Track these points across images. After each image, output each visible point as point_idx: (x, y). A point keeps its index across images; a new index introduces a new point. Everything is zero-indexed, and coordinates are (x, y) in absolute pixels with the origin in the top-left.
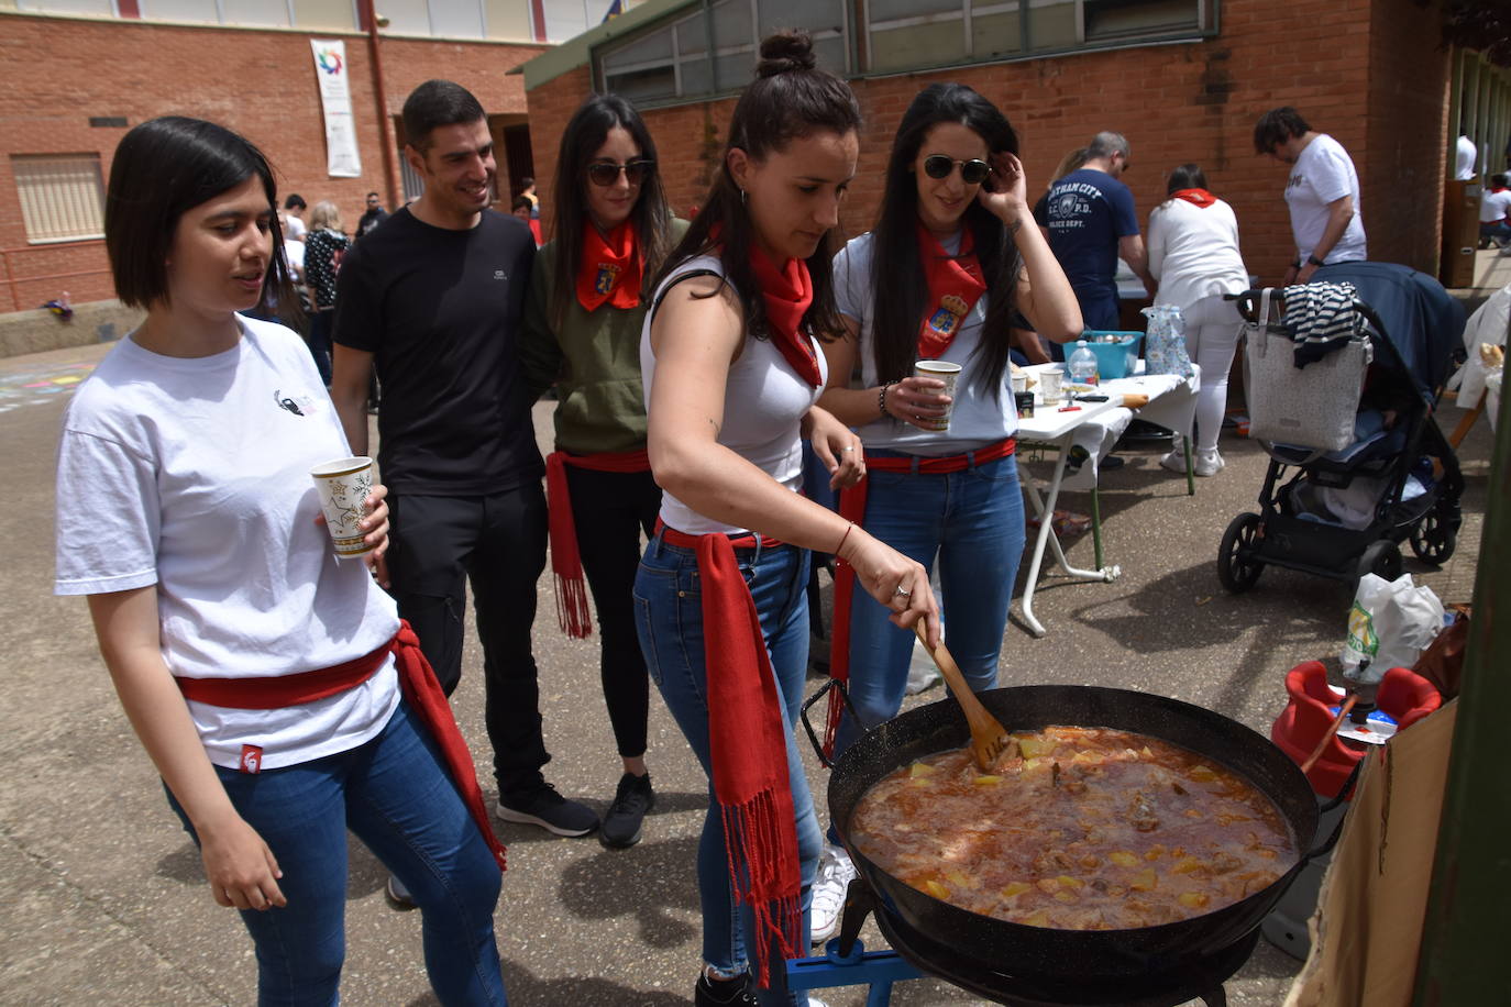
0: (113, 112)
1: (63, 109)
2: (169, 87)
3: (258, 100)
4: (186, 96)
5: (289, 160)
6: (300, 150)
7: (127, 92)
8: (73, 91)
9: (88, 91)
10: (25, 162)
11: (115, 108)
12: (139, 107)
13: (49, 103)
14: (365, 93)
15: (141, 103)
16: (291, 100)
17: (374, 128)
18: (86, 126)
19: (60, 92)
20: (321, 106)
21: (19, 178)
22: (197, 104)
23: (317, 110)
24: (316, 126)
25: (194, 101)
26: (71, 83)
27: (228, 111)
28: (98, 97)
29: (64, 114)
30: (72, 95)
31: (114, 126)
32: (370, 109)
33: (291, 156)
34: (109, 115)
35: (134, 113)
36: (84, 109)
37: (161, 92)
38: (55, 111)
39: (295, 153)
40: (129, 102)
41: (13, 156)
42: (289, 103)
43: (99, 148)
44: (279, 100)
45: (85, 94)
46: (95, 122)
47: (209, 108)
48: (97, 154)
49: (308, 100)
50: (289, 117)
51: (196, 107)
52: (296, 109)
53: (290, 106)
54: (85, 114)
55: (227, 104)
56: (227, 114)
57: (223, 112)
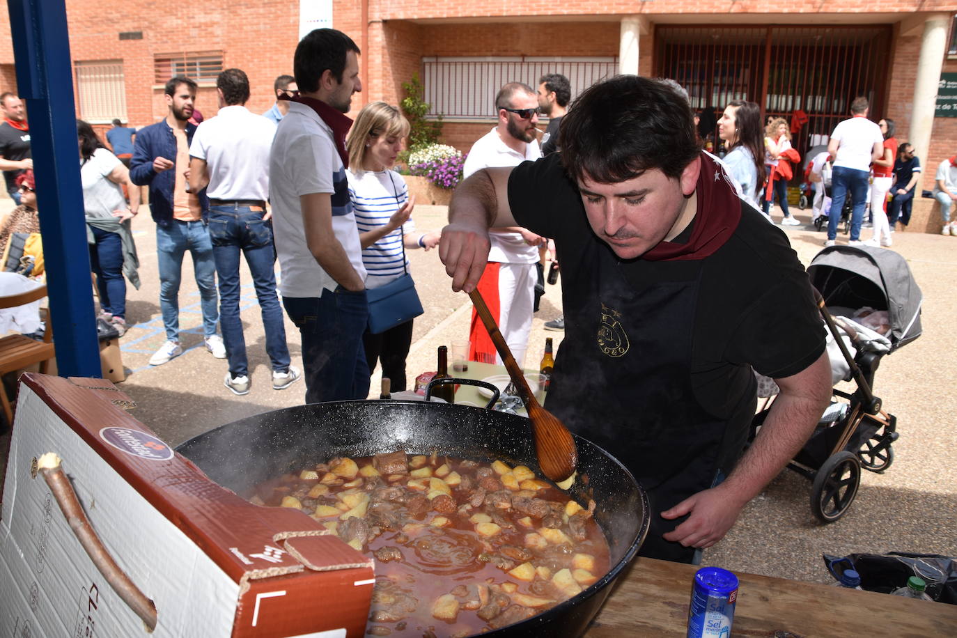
0: (134, 28)
1: (105, 27)
2: (173, 5)
3: (243, 11)
4: (185, 11)
5: (265, 67)
6: (275, 57)
7: (145, 11)
8: (111, 13)
9: (120, 12)
11: (136, 24)
12: (152, 23)
13: (96, 24)
15: (153, 20)
16: (273, 9)
18: (117, 39)
19: (104, 15)
22: (193, 18)
25: (191, 15)
26: (111, 8)
27: (217, 23)
28: (124, 17)
29: (104, 31)
30: (110, 16)
31: (133, 39)
33: (268, 62)
34: (132, 30)
35: (149, 28)
36: (117, 26)
37: (168, 10)
38: (100, 29)
39: (271, 59)
40: (145, 19)
42: (270, 13)
43: (123, 55)
44: (261, 11)
45: (118, 15)
46: (124, 36)
47: (203, 21)
48: (121, 60)
49: (289, 9)
50: (268, 27)
51: (192, 21)
52: (278, 17)
53: (271, 16)
54: (118, 30)
55: (216, 17)
56: (216, 26)
57: (212, 24)
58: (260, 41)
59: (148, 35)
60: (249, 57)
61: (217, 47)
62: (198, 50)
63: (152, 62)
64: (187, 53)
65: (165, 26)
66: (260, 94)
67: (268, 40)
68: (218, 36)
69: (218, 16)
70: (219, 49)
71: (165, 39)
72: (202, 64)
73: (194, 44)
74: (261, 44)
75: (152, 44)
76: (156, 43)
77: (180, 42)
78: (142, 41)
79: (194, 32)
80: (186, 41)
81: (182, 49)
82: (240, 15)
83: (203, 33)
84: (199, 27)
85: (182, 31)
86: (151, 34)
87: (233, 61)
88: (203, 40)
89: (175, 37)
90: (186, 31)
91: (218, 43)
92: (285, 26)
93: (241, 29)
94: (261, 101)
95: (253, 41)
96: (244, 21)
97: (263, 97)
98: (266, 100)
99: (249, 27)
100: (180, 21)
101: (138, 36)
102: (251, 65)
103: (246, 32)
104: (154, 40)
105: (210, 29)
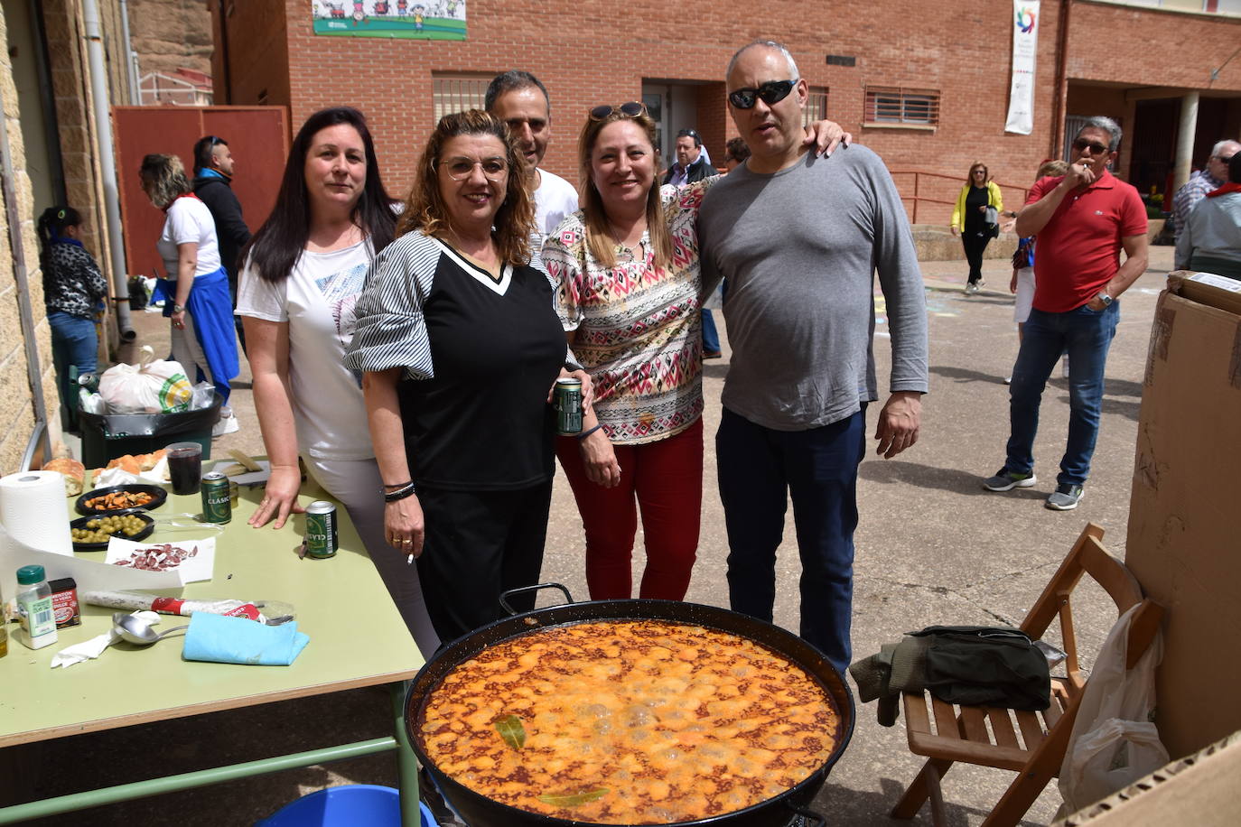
0: (846, 52)
1: (808, 45)
2: (892, 32)
3: (960, 51)
4: (904, 42)
5: (976, 113)
6: (985, 104)
7: (859, 34)
8: (820, 30)
9: (830, 31)
11: (848, 48)
12: (866, 49)
13: (799, 40)
14: (1048, 54)
15: (869, 46)
16: (987, 54)
17: (1050, 89)
18: (823, 62)
19: (809, 30)
20: (1011, 63)
22: (912, 50)
23: (1007, 66)
24: (1004, 82)
25: (910, 47)
26: (819, 23)
27: (935, 60)
28: (837, 37)
29: (809, 50)
30: (818, 33)
31: (843, 64)
32: (1050, 70)
33: (978, 108)
34: (842, 55)
35: (863, 54)
36: (824, 47)
37: (885, 36)
38: (802, 47)
39: (981, 105)
40: (859, 44)
42: (984, 58)
43: (829, 84)
44: (977, 54)
45: (828, 33)
46: (830, 60)
47: (921, 55)
48: (826, 89)
49: (1000, 56)
50: (982, 71)
51: (911, 53)
52: (989, 63)
53: (985, 60)
54: (824, 52)
55: (935, 53)
56: (934, 63)
57: (930, 61)
58: (973, 85)
59: (861, 62)
60: (962, 101)
61: (934, 87)
62: (914, 87)
63: (861, 93)
64: (905, 89)
65: (881, 54)
66: (969, 140)
67: (980, 86)
68: (935, 75)
69: (937, 52)
70: (935, 88)
71: (879, 69)
72: (906, 102)
73: (910, 80)
74: (974, 88)
75: (864, 73)
76: (869, 73)
77: (896, 76)
78: (854, 69)
79: (911, 67)
80: (903, 76)
81: (897, 84)
82: (957, 55)
83: (920, 69)
84: (917, 62)
85: (899, 64)
86: (865, 62)
87: (947, 103)
88: (920, 77)
89: (891, 70)
90: (904, 65)
91: (934, 82)
92: (996, 73)
93: (958, 70)
94: (969, 147)
95: (967, 85)
96: (961, 62)
97: (971, 144)
98: (974, 147)
99: (965, 69)
100: (897, 52)
101: (849, 61)
102: (964, 108)
103: (962, 74)
104: (866, 70)
105: (928, 66)
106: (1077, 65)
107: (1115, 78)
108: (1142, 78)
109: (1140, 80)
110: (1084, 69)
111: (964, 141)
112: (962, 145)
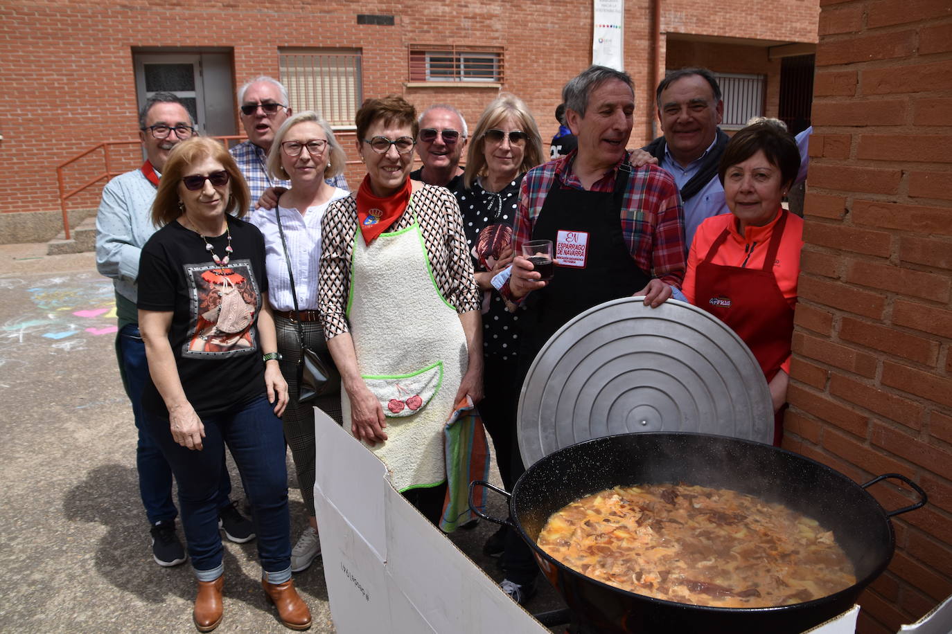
0: (382, 11)
1: (334, 5)
3: (528, 6)
5: (552, 69)
6: (563, 59)
10: (291, 55)
11: (384, 7)
12: (406, 7)
13: (323, 0)
14: (640, 8)
15: (410, 4)
16: (562, 8)
17: (644, 44)
18: (354, 22)
20: (592, 18)
21: (283, 69)
22: (466, 6)
23: (589, 21)
24: (586, 37)
25: (463, 3)
27: (496, 16)
29: (335, 10)
31: (379, 23)
32: (643, 24)
34: (377, 13)
35: (404, 12)
36: (354, 6)
38: (326, 8)
39: (558, 61)
40: (398, 1)
41: (281, 48)
42: (558, 12)
43: (362, 44)
44: (549, 8)
46: (361, 19)
47: (478, 11)
48: (360, 50)
49: (579, 10)
50: (557, 26)
51: (464, 10)
52: (567, 17)
53: (560, 15)
54: (354, 11)
55: (496, 8)
56: (494, 18)
57: (491, 17)
58: (547, 41)
59: (401, 20)
60: (533, 57)
61: (496, 43)
62: (471, 44)
63: (404, 53)
64: (456, 46)
65: (426, 12)
66: (544, 98)
67: (556, 41)
68: (497, 31)
69: (499, 8)
70: (497, 45)
71: (426, 27)
72: (466, 60)
73: (465, 37)
74: (548, 44)
75: (406, 31)
76: (412, 31)
77: (447, 33)
78: (393, 27)
79: (466, 23)
80: (456, 33)
81: (449, 41)
82: (525, 10)
83: (478, 25)
84: (473, 18)
85: (450, 21)
86: (406, 20)
87: (515, 60)
88: (478, 33)
89: (440, 27)
90: (456, 21)
91: (497, 38)
92: (575, 28)
93: (526, 25)
94: (545, 105)
95: (540, 41)
96: (529, 17)
97: (548, 101)
99: (535, 25)
100: (447, 9)
101: (389, 21)
102: (535, 65)
103: (531, 29)
104: (409, 28)
105: (488, 22)
106: (676, 20)
107: (725, 32)
108: (759, 33)
109: (757, 35)
110: (685, 24)
111: (538, 98)
112: (535, 101)
